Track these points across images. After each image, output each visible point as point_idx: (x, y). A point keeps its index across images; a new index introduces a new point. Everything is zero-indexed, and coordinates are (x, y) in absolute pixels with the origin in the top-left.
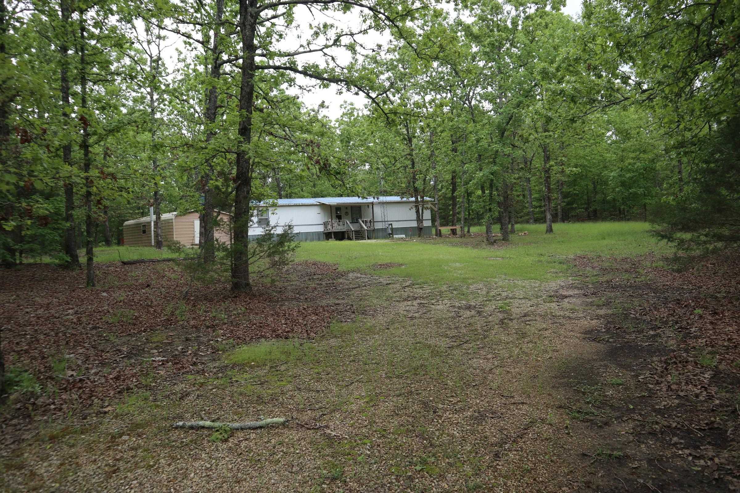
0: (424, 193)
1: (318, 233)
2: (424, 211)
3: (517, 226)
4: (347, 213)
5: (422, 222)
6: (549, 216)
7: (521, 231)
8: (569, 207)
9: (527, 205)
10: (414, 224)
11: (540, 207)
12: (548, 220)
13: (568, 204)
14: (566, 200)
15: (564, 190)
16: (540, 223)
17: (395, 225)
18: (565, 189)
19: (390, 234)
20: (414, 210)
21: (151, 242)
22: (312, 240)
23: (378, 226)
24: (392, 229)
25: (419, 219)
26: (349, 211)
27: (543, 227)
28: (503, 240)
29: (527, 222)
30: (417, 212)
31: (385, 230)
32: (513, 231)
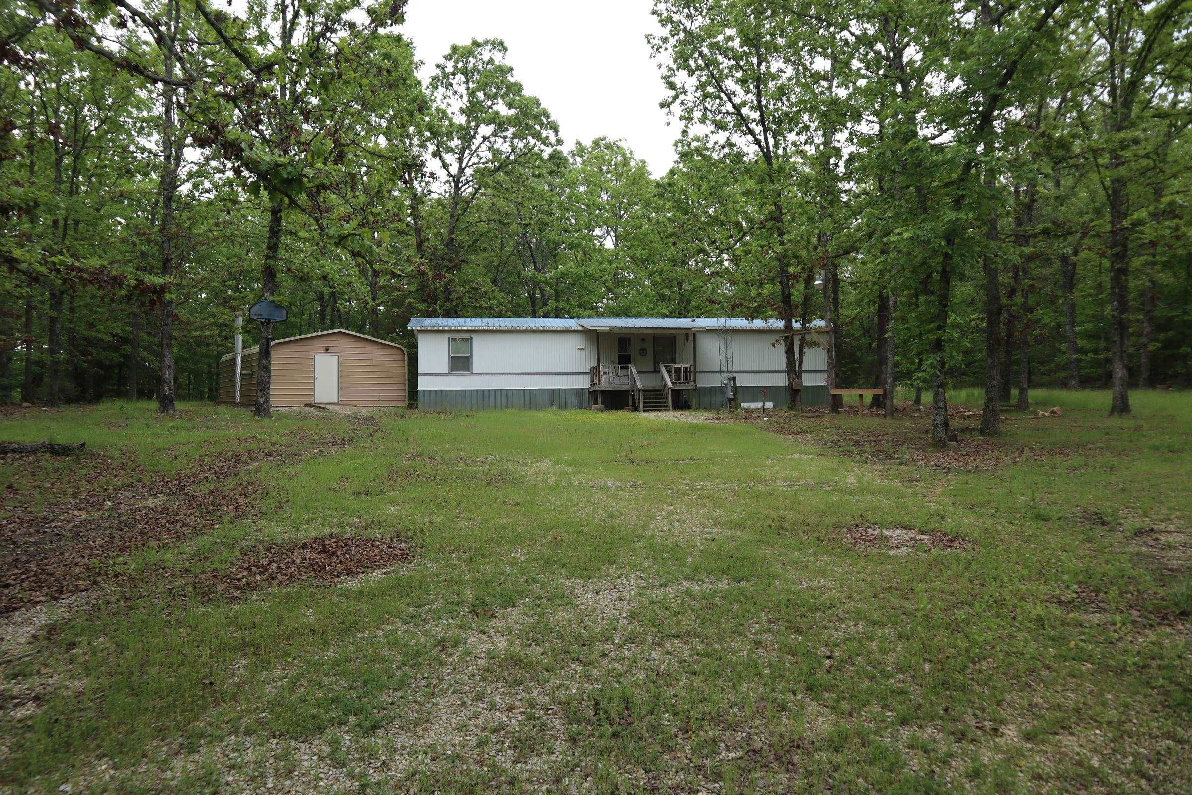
0: (807, 311)
1: (578, 392)
2: (806, 349)
3: (1034, 394)
4: (643, 352)
5: (800, 376)
6: (1119, 372)
7: (1044, 404)
8: (1168, 352)
9: (1064, 347)
10: (781, 381)
11: (1096, 351)
12: (1117, 382)
13: (1168, 345)
14: (1162, 336)
15: (1157, 313)
16: (1093, 388)
17: (743, 381)
18: (1161, 311)
19: (730, 400)
20: (782, 349)
21: (234, 397)
22: (565, 406)
23: (704, 381)
24: (735, 389)
25: (793, 369)
26: (649, 346)
27: (1102, 398)
28: (982, 432)
29: (1064, 384)
30: (789, 351)
31: (722, 390)
32: (1022, 406)
